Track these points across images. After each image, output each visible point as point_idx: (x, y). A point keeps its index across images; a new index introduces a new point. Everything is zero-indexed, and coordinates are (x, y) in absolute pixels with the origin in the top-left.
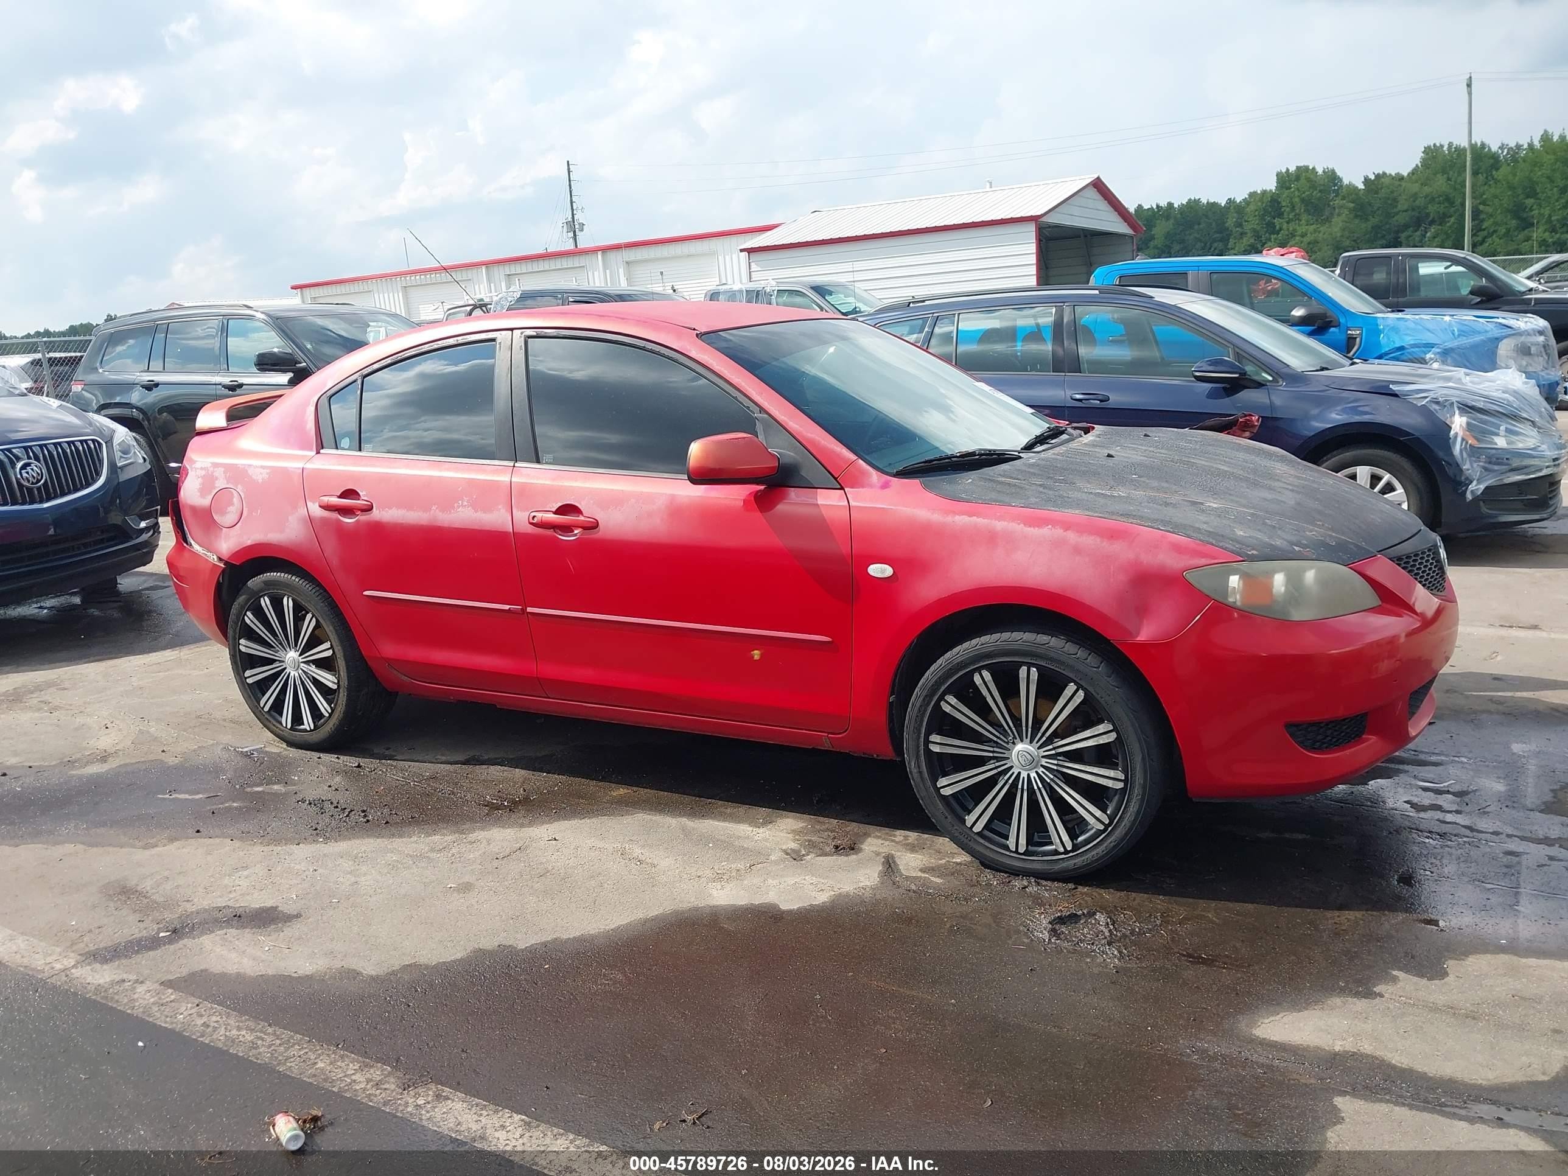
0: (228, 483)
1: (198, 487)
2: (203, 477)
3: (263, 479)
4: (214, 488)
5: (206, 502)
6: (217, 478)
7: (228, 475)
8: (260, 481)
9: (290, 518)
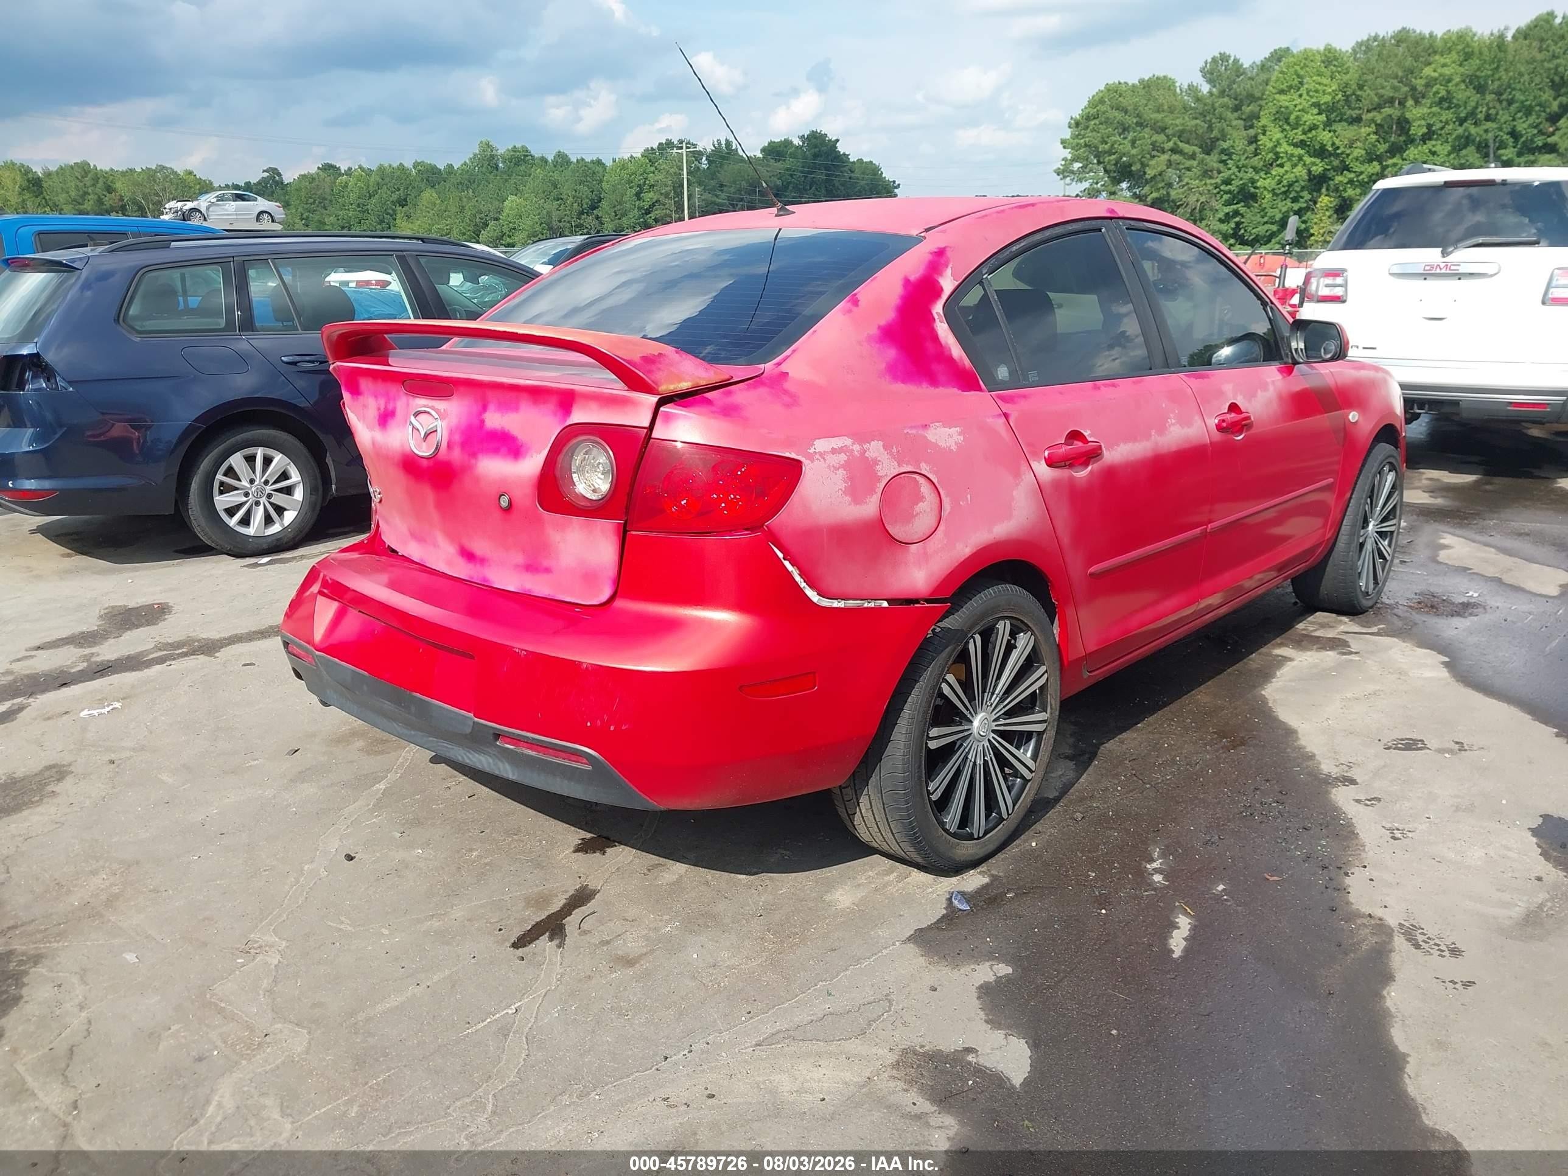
0: (899, 465)
1: (843, 486)
2: (846, 466)
3: (956, 443)
4: (879, 479)
5: (869, 508)
6: (876, 462)
7: (895, 450)
8: (954, 448)
9: (1015, 493)
